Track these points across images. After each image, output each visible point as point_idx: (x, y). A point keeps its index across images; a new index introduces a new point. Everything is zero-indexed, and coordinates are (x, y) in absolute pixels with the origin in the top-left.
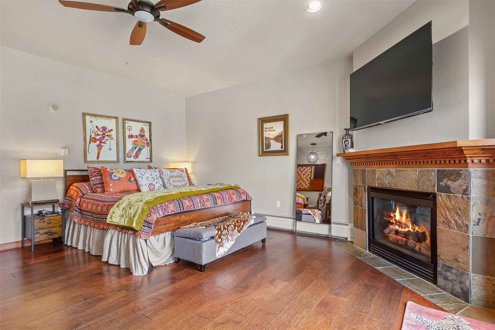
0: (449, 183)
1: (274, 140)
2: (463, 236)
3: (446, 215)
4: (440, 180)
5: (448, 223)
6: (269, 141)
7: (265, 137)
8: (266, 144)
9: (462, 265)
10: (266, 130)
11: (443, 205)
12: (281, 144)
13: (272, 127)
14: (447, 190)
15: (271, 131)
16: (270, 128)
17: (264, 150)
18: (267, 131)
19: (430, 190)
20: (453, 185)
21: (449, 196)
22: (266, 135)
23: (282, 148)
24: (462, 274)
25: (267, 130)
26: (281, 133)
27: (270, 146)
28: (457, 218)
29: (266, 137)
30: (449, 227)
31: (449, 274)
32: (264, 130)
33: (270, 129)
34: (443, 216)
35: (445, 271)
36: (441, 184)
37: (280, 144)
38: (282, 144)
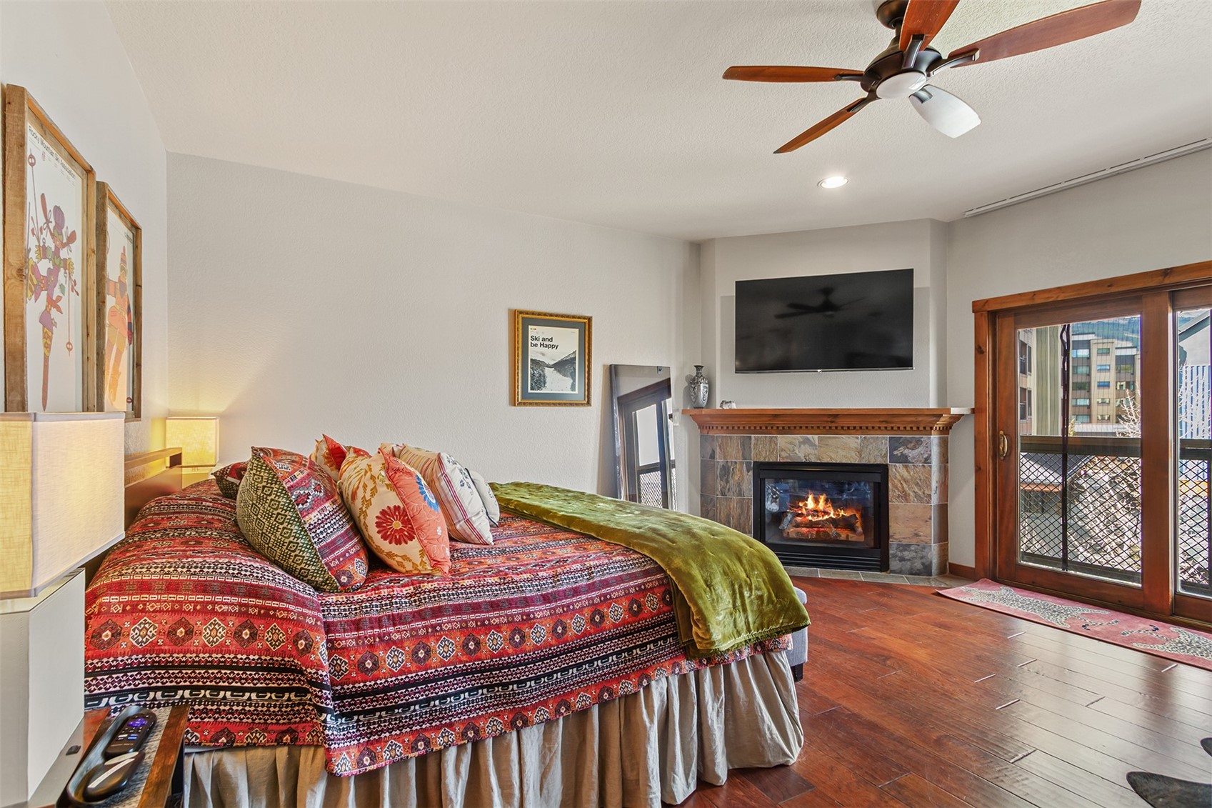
0: (906, 452)
1: (555, 369)
2: (925, 507)
3: (903, 488)
4: (893, 448)
5: (905, 496)
6: (543, 371)
7: (531, 359)
8: (533, 375)
9: (923, 538)
10: (534, 342)
11: (899, 477)
12: (572, 381)
13: (552, 339)
14: (904, 460)
15: (548, 346)
16: (544, 340)
17: (530, 391)
18: (536, 345)
19: (879, 461)
20: (911, 454)
21: (906, 467)
22: (534, 353)
23: (573, 387)
24: (924, 548)
25: (538, 343)
26: (573, 356)
27: (545, 383)
28: (916, 490)
29: (534, 358)
30: (907, 500)
31: (906, 553)
32: (530, 341)
33: (545, 343)
34: (898, 489)
35: (901, 551)
36: (895, 453)
37: (569, 381)
38: (574, 381)
